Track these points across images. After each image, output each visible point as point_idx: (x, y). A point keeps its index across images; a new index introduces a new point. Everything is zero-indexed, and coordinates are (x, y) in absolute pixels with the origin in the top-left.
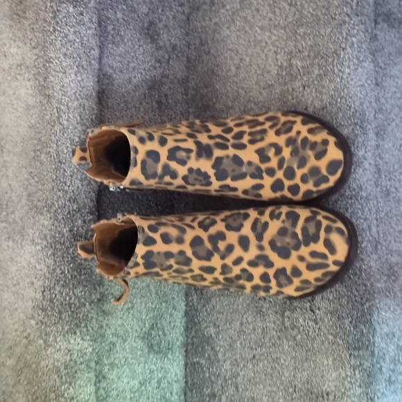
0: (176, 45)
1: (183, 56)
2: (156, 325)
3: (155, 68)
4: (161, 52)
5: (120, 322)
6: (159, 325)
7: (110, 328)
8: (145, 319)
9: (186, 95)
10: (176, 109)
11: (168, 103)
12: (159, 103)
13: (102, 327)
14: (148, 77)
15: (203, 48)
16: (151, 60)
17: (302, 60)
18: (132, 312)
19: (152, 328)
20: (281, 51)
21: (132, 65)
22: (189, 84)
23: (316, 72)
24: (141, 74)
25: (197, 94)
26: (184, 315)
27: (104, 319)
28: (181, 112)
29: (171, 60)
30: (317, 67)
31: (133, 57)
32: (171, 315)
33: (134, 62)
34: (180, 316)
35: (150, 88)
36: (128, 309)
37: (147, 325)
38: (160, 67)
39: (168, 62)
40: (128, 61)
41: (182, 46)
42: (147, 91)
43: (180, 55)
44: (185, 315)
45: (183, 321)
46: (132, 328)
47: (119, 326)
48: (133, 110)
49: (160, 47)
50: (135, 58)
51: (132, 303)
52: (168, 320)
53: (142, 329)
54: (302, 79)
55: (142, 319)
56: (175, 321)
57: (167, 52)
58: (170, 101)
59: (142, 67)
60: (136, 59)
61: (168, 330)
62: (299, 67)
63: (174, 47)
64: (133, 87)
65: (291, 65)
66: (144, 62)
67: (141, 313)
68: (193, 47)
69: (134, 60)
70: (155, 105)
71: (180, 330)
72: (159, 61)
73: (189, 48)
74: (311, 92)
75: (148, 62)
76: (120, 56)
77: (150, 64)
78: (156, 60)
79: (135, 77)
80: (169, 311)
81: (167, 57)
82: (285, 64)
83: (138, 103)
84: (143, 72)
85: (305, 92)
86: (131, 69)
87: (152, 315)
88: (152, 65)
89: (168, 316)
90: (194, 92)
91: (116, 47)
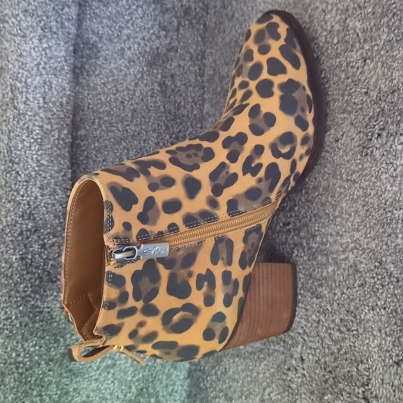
0: (189, 8)
1: (198, 22)
2: (147, 389)
3: (158, 38)
4: (167, 16)
5: (94, 385)
6: (151, 390)
7: (79, 394)
8: (131, 381)
9: (202, 76)
10: (186, 94)
11: (175, 86)
12: (162, 85)
13: (67, 393)
14: (148, 49)
15: (225, 12)
16: (152, 26)
17: (362, 20)
18: (112, 371)
19: (140, 393)
20: (332, 10)
21: (126, 31)
22: (206, 62)
23: (384, 37)
24: (139, 44)
25: (215, 74)
26: (187, 375)
27: (72, 381)
28: (193, 98)
29: (181, 28)
30: (386, 30)
31: (128, 22)
32: (169, 376)
33: (129, 28)
34: (182, 377)
35: (151, 64)
36: (107, 367)
37: (134, 390)
38: (166, 37)
39: (178, 30)
40: (120, 27)
41: (198, 10)
42: (145, 68)
43: (194, 21)
44: (189, 376)
45: (186, 384)
46: (111, 394)
47: (93, 391)
48: (126, 93)
49: (167, 10)
50: (131, 22)
51: (113, 359)
52: (164, 382)
53: (125, 396)
54: (363, 48)
55: (126, 380)
56: (174, 384)
57: (176, 17)
58: (178, 84)
59: (140, 35)
60: (132, 25)
61: (163, 396)
62: (358, 31)
63: (187, 11)
64: (126, 62)
65: (346, 28)
66: (142, 29)
67: (126, 373)
68: (212, 11)
69: (129, 25)
70: (156, 87)
71: (181, 396)
72: (164, 29)
73: (207, 13)
74: (375, 68)
75: (149, 29)
76: (109, 18)
77: (151, 31)
78: (160, 27)
79: (130, 48)
80: (166, 371)
81: (176, 23)
82: (337, 27)
83: (133, 83)
84: (141, 42)
85: (366, 67)
86: (125, 38)
87: (141, 375)
88: (153, 34)
89: (165, 377)
90: (211, 72)
91: (104, 6)
